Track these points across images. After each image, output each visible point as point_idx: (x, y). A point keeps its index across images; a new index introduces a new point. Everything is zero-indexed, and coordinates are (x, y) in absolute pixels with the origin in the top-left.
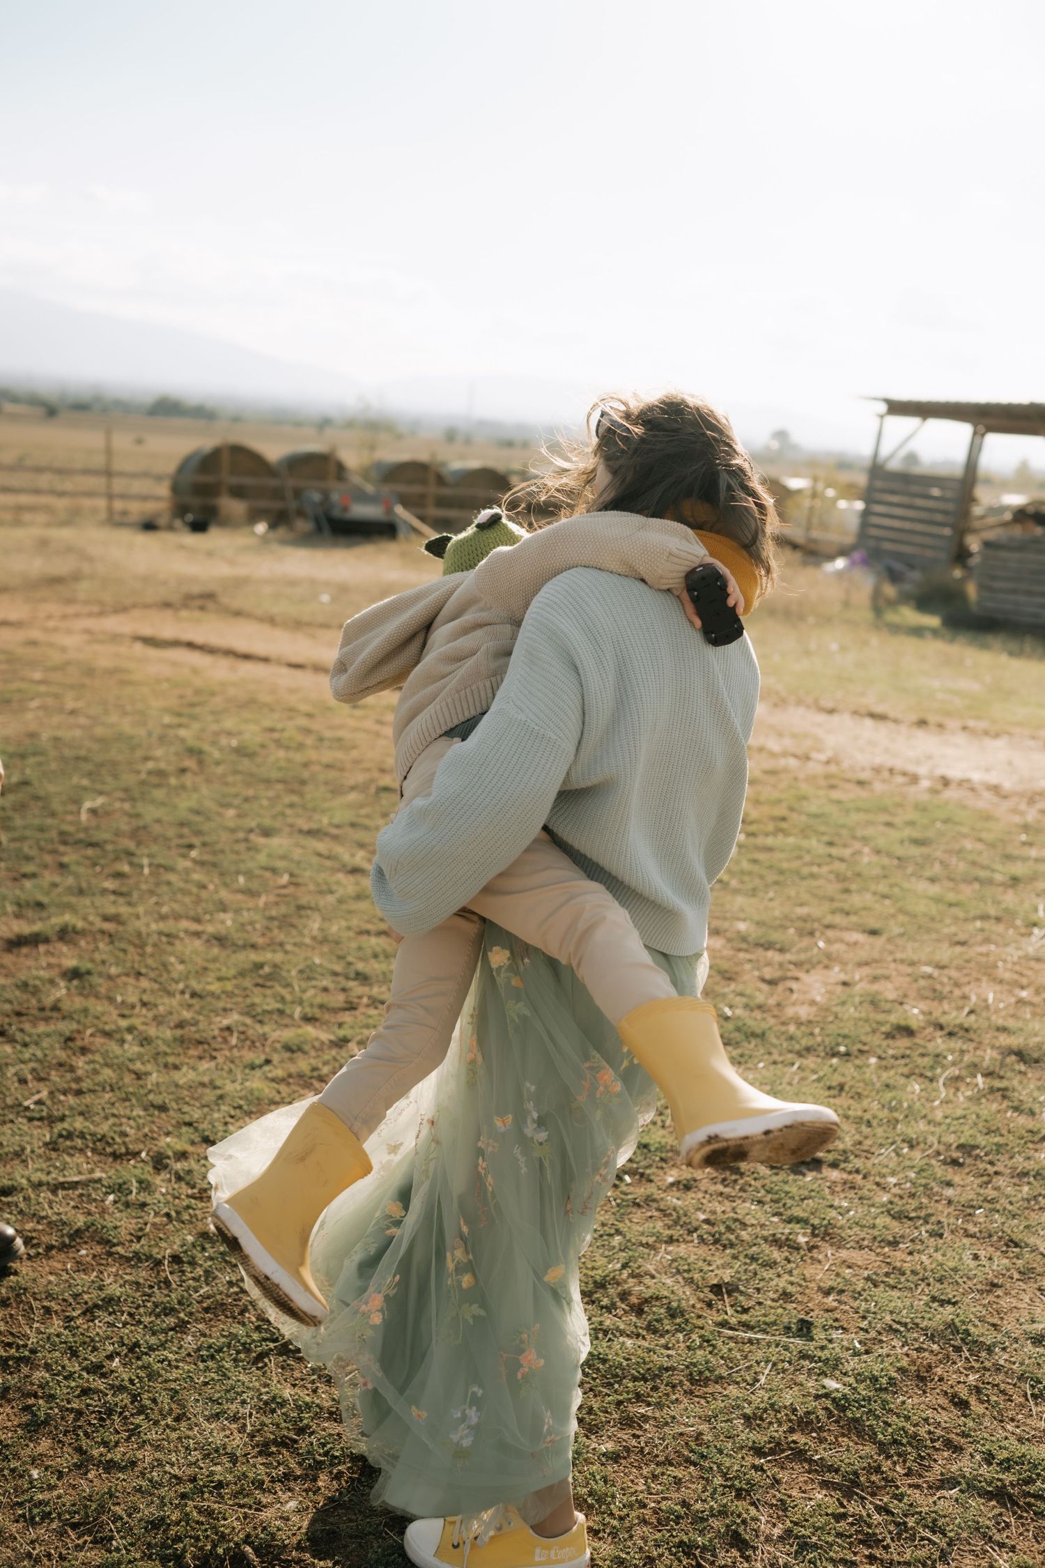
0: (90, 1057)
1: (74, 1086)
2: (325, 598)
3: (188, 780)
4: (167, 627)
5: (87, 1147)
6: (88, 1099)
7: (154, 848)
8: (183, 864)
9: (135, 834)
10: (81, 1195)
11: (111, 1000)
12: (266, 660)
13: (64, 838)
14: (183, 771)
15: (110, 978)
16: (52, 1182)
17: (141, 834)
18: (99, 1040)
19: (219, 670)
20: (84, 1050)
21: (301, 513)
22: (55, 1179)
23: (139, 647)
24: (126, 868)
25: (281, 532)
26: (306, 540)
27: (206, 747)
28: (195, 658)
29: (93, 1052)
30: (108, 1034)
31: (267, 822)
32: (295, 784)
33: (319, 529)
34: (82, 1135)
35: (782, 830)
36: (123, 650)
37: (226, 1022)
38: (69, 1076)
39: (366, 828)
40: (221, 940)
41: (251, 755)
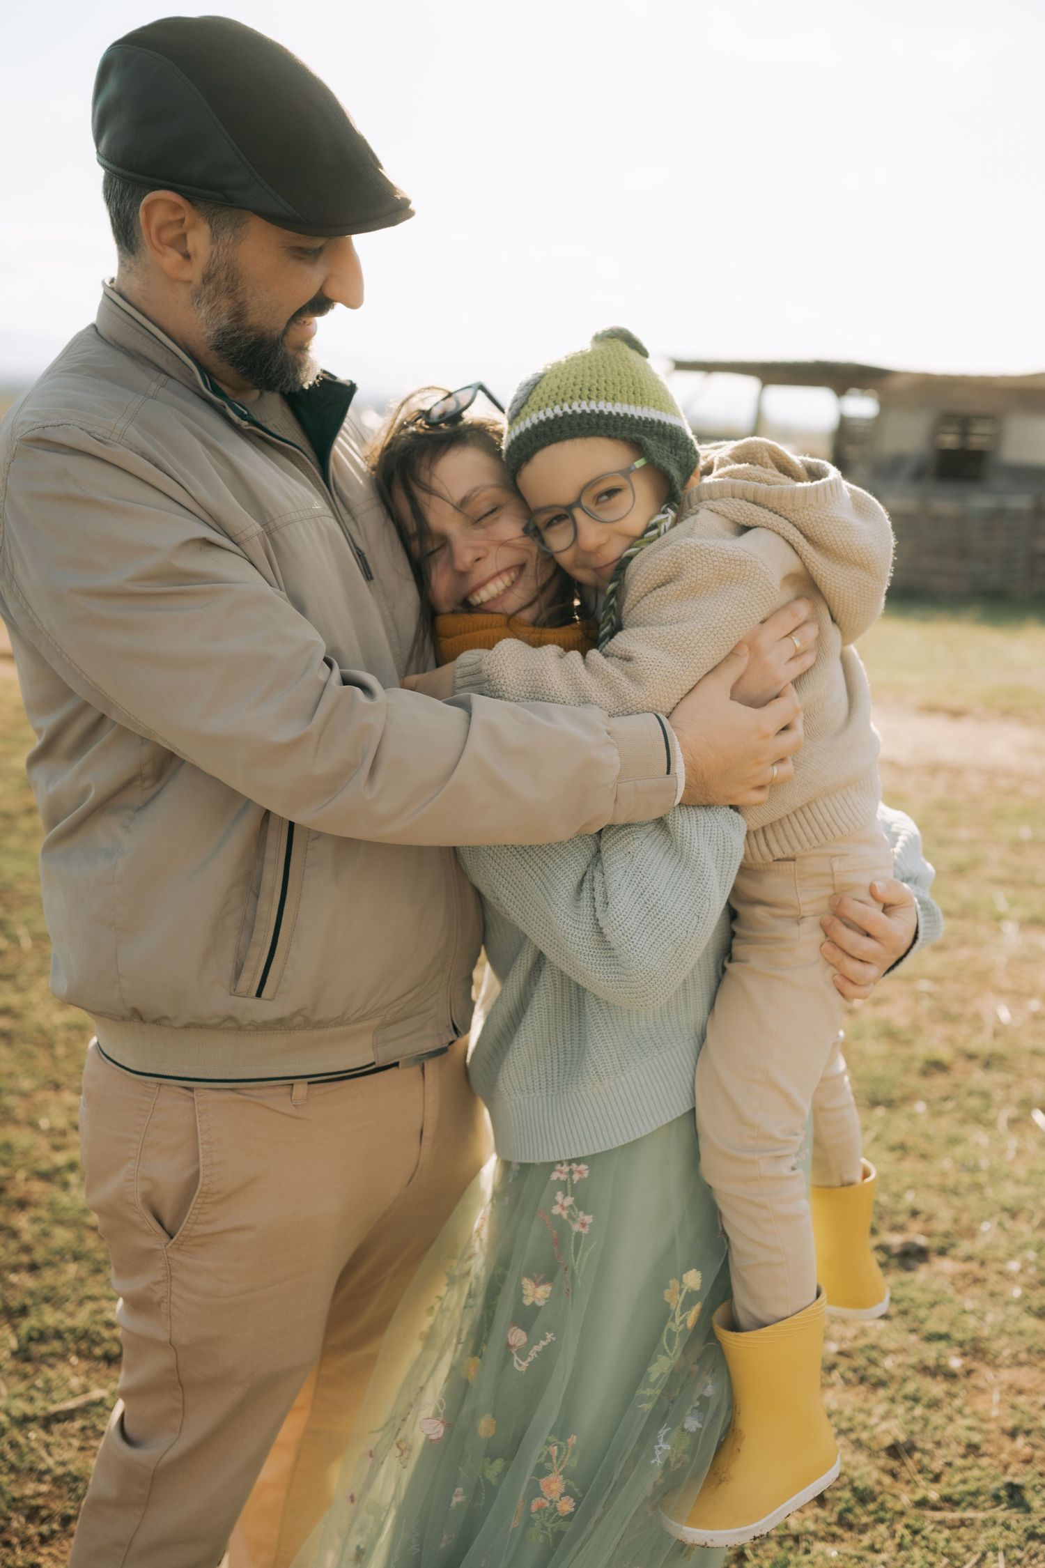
0: (31, 1212)
1: (24, 1259)
5: (68, 1350)
6: (48, 1276)
10: (83, 1429)
11: (34, 1125)
15: (25, 1095)
16: (40, 1413)
18: (37, 1187)
20: (22, 1204)
22: (44, 1409)
29: (36, 1205)
30: (46, 1177)
34: (58, 1335)
38: (13, 1245)
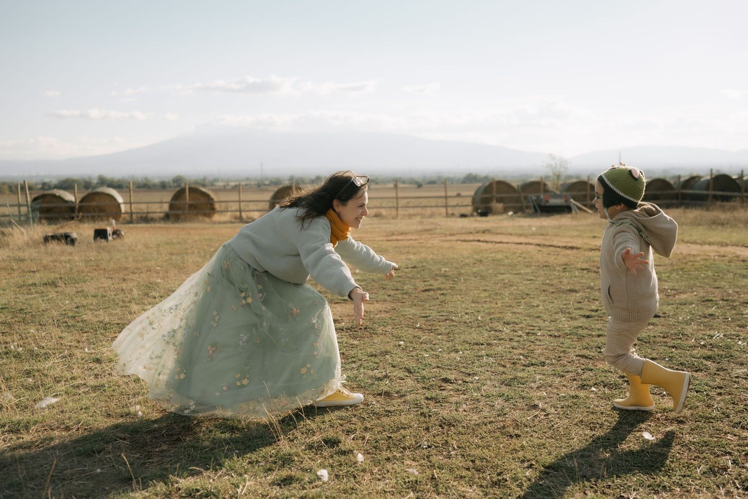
2: (534, 229)
3: (476, 265)
4: (471, 237)
7: (465, 277)
8: (473, 279)
9: (459, 274)
12: (507, 243)
13: (437, 275)
14: (475, 264)
17: (460, 274)
19: (490, 246)
21: (527, 207)
23: (459, 242)
24: (456, 280)
25: (519, 214)
26: (530, 216)
27: (482, 259)
28: (480, 244)
31: (502, 272)
32: (513, 266)
33: (536, 211)
35: (698, 271)
36: (454, 243)
37: (485, 300)
39: (536, 273)
40: (485, 290)
41: (498, 261)
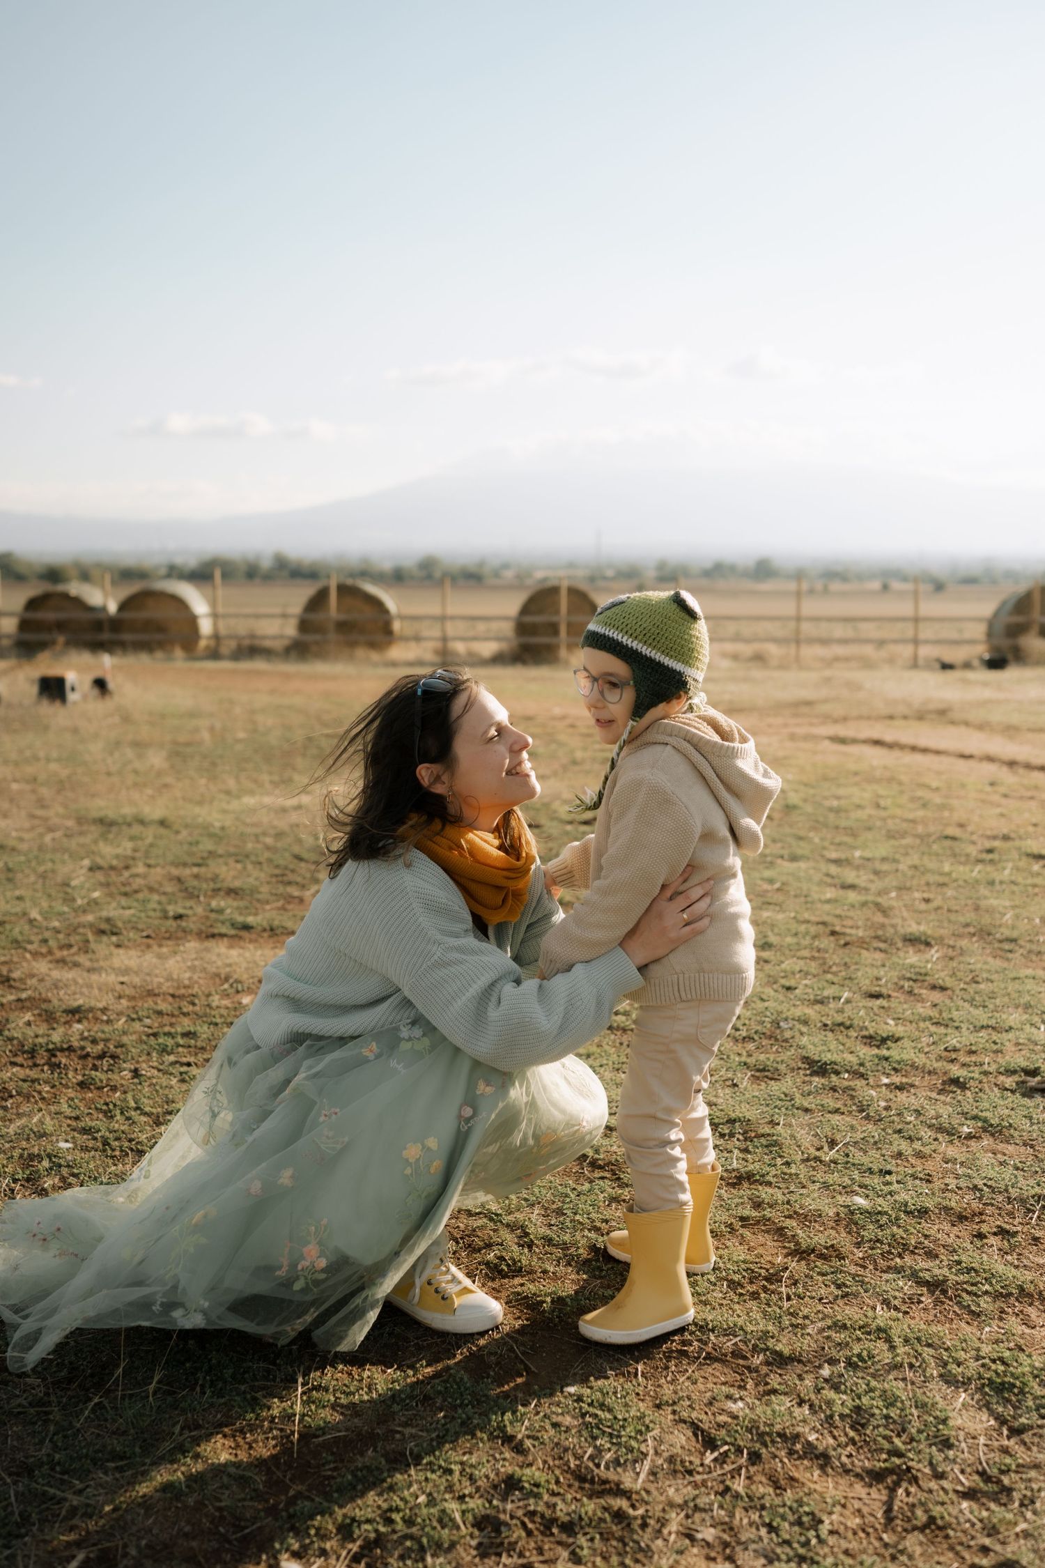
4: (872, 731)
12: (941, 753)
32: (860, 830)
39: (894, 861)
41: (841, 812)
